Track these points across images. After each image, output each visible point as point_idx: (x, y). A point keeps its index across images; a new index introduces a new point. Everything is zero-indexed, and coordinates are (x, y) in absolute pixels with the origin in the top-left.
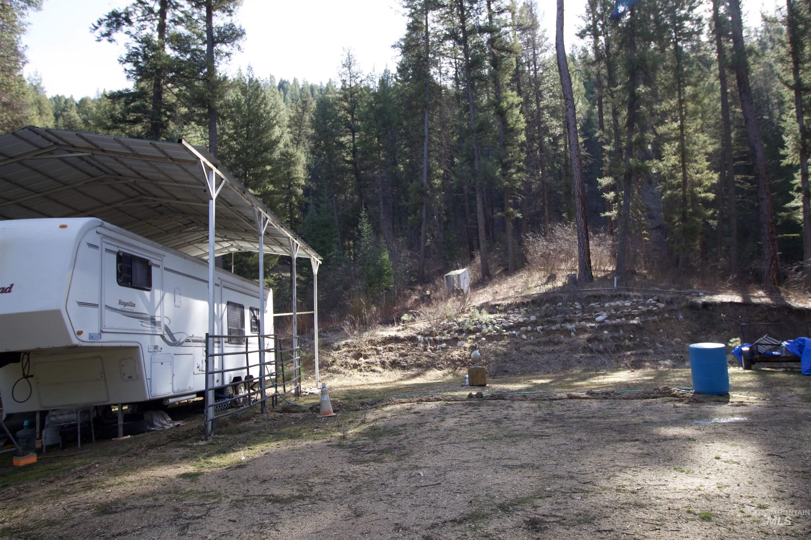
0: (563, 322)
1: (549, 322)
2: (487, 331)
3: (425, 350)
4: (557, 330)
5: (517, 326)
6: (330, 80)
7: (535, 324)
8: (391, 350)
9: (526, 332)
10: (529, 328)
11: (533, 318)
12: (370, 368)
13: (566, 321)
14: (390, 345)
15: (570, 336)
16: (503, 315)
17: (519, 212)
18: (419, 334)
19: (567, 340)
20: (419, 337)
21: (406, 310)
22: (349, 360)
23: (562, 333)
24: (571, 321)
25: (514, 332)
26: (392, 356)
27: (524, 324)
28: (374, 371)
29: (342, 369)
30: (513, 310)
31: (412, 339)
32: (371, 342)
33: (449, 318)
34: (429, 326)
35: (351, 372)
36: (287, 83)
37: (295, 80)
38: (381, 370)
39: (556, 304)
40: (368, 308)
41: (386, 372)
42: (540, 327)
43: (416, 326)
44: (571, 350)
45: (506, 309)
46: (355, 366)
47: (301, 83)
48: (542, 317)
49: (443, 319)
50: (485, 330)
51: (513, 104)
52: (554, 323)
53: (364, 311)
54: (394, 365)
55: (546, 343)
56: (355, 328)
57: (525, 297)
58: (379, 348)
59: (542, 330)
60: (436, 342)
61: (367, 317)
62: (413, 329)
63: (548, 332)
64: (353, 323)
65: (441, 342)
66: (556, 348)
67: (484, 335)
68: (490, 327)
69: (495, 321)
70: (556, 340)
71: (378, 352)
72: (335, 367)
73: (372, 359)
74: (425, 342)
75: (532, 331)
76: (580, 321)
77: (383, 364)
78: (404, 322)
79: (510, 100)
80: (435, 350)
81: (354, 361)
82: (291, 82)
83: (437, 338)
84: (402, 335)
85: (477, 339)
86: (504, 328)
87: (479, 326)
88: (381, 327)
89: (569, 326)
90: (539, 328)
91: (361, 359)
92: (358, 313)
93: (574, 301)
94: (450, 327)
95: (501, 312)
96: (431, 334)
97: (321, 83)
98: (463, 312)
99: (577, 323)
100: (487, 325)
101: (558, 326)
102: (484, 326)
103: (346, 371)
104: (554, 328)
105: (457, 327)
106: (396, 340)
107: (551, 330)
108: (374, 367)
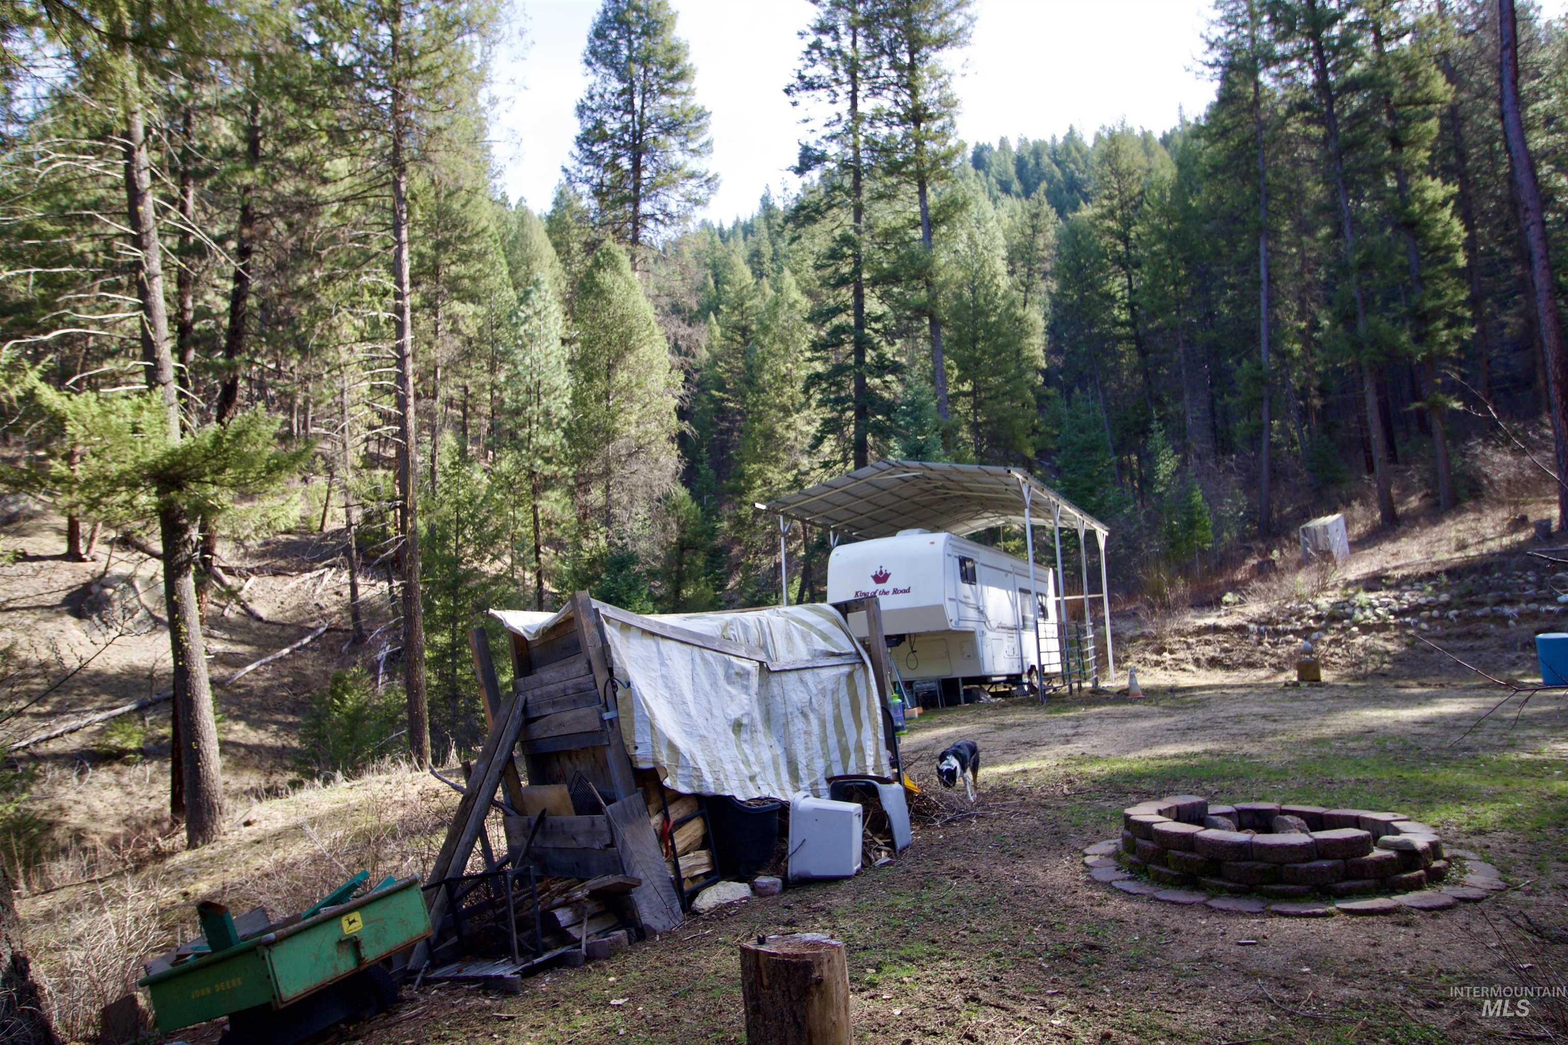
0: (1497, 604)
1: (1472, 603)
2: (1361, 617)
3: (1260, 643)
4: (1484, 617)
5: (1414, 610)
6: (1071, 129)
7: (1447, 606)
8: (1207, 643)
9: (1430, 620)
10: (1435, 613)
11: (1444, 597)
12: (1178, 664)
13: (1503, 601)
14: (1207, 637)
15: (1507, 626)
16: (1393, 593)
17: (1458, 400)
18: (1251, 621)
19: (1502, 630)
20: (1252, 626)
21: (1234, 587)
22: (1148, 655)
23: (1492, 621)
24: (1511, 602)
25: (1408, 619)
26: (1210, 651)
27: (1429, 606)
28: (1184, 670)
29: (1139, 667)
30: (1412, 585)
31: (1240, 629)
32: (1179, 632)
33: (1301, 598)
34: (1266, 610)
35: (1152, 671)
36: (989, 148)
37: (1003, 142)
38: (1194, 668)
39: (1490, 574)
40: (1171, 584)
41: (1202, 672)
42: (1455, 612)
43: (1247, 611)
44: (1504, 646)
45: (1399, 585)
46: (1157, 664)
47: (1014, 146)
48: (1462, 596)
49: (1289, 600)
50: (1358, 616)
51: (1434, 203)
52: (1481, 604)
53: (1167, 590)
54: (1214, 663)
55: (1459, 637)
56: (1154, 613)
57: (1435, 564)
58: (1190, 640)
59: (1457, 616)
60: (1277, 633)
61: (1171, 597)
62: (1243, 614)
63: (1467, 620)
64: (1151, 606)
65: (1286, 633)
66: (1478, 643)
67: (1356, 624)
68: (1368, 613)
69: (1376, 603)
70: (1480, 632)
71: (1189, 646)
72: (1129, 664)
73: (1180, 655)
74: (1260, 634)
75: (1440, 617)
76: (1527, 603)
77: (1197, 662)
78: (1227, 604)
79: (1429, 195)
80: (1276, 644)
81: (1155, 657)
82: (996, 147)
83: (1280, 627)
84: (1224, 622)
85: (1344, 629)
86: (1392, 612)
87: (1348, 610)
88: (1193, 612)
89: (1507, 610)
90: (1452, 613)
91: (1166, 654)
92: (1158, 593)
93: (1525, 570)
94: (1301, 611)
95: (1389, 588)
96: (1270, 621)
97: (1054, 139)
98: (1324, 589)
99: (1523, 605)
100: (1362, 609)
101: (1487, 609)
102: (1357, 612)
103: (1145, 669)
104: (1479, 613)
105: (1313, 612)
106: (1216, 629)
107: (1475, 617)
108: (1184, 666)
